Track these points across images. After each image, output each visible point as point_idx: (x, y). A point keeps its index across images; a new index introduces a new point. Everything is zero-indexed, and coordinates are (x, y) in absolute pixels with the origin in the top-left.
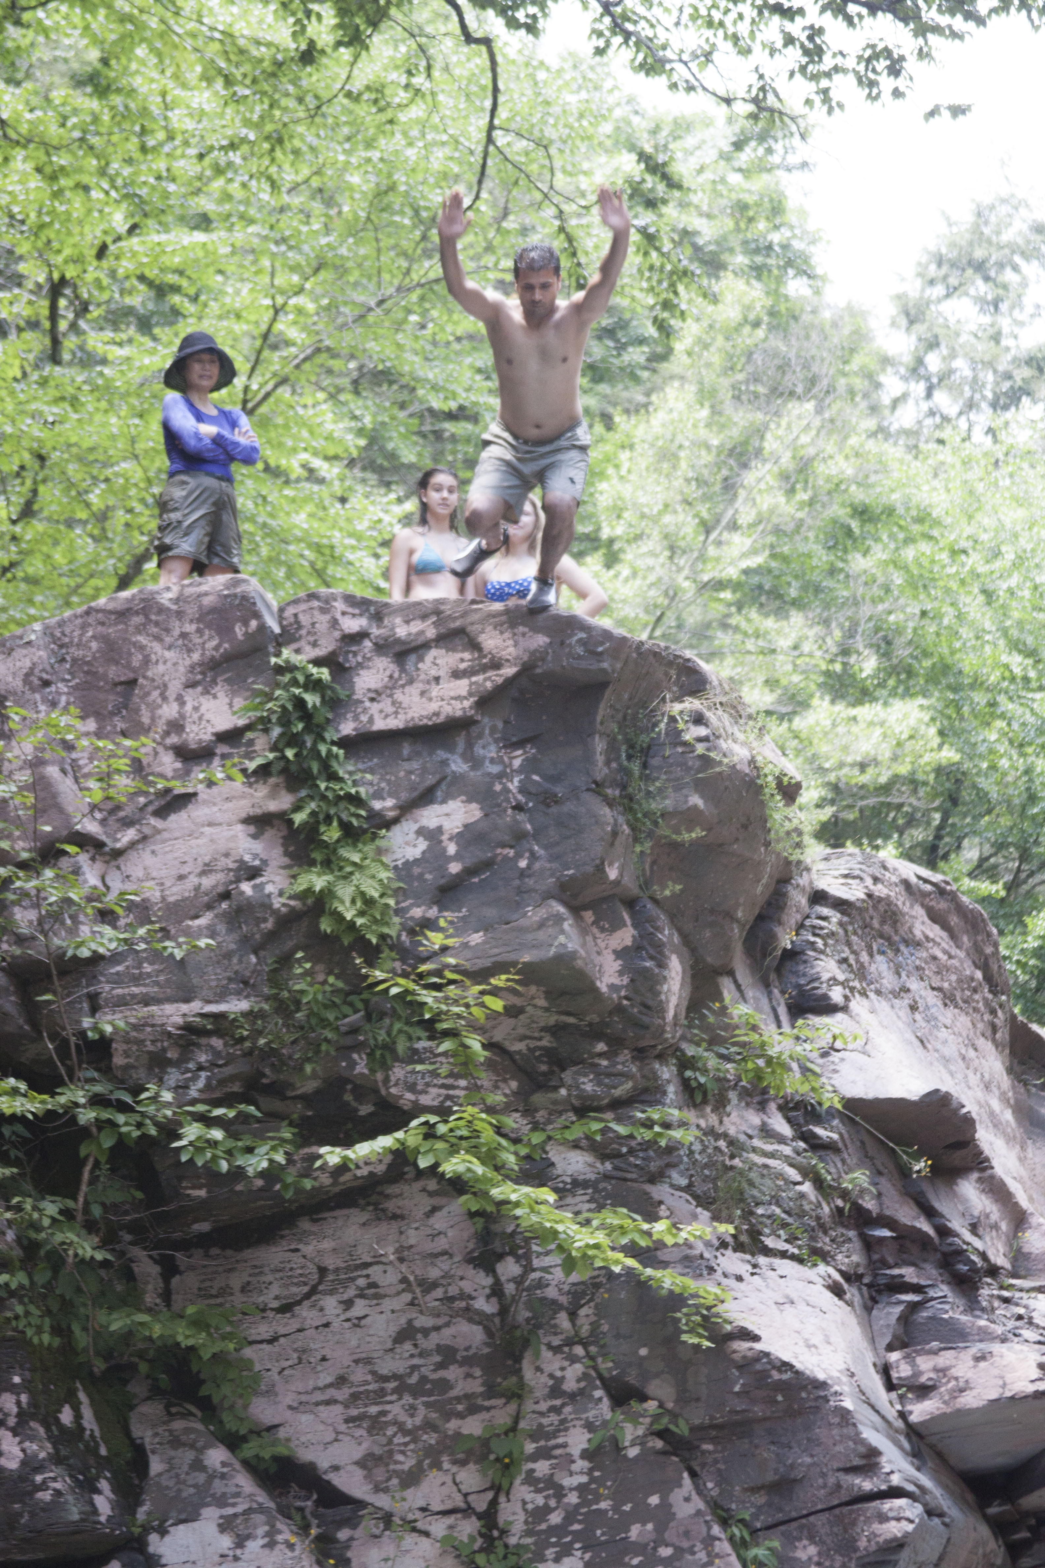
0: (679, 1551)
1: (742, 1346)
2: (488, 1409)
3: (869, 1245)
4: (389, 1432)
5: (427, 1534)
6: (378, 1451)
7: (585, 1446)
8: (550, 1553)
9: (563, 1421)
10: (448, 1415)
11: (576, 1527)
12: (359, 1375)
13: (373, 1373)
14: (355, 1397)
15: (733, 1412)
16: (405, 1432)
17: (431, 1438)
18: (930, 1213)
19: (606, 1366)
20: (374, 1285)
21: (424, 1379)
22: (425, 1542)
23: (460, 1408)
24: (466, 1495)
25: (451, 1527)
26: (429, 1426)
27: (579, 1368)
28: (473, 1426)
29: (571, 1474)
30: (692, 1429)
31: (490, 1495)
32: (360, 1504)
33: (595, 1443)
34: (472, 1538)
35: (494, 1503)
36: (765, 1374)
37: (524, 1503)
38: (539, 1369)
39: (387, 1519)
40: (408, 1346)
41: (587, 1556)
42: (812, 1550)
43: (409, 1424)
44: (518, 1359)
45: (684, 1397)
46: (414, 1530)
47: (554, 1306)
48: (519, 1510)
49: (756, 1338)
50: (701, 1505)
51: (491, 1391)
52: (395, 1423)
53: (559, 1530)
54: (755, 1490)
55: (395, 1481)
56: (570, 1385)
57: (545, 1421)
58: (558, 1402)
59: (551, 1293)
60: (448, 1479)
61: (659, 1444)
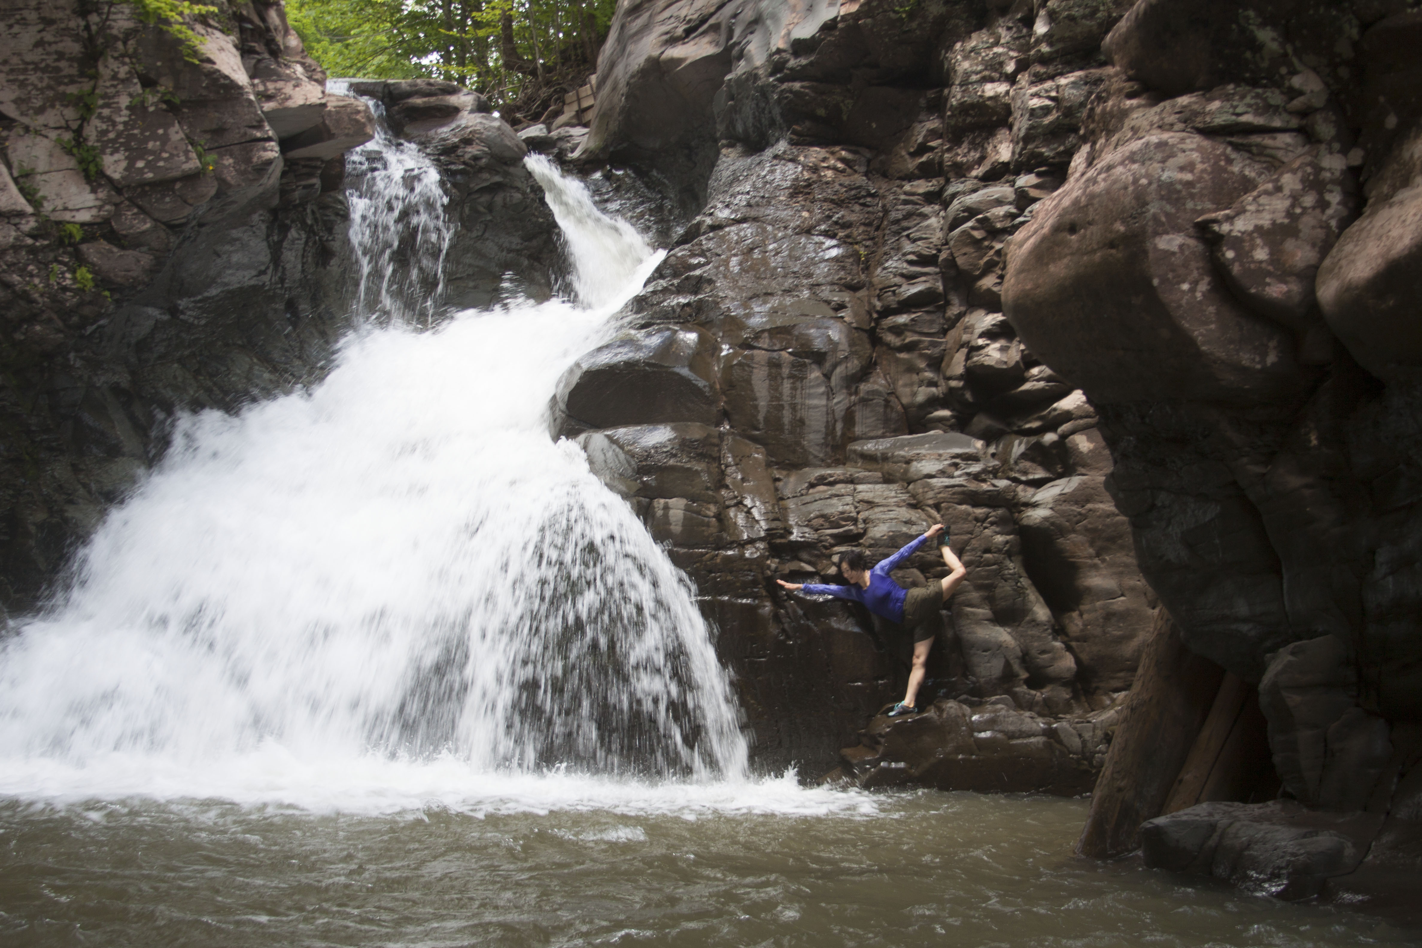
0: (172, 156)
1: (208, 66)
2: (80, 83)
3: (242, 31)
4: (30, 88)
5: (46, 137)
6: (23, 96)
7: (128, 104)
8: (108, 151)
9: (118, 92)
10: (60, 83)
11: (122, 140)
12: (15, 60)
13: (22, 60)
14: (12, 71)
15: (201, 95)
16: (38, 89)
17: (51, 93)
18: (263, 19)
19: (140, 68)
20: (24, 19)
21: (48, 66)
22: (46, 141)
23: (66, 80)
24: (67, 121)
25: (59, 135)
26: (49, 87)
27: (126, 68)
28: (72, 90)
29: (120, 116)
30: (182, 102)
31: (79, 122)
32: (13, 120)
33: (133, 104)
34: (69, 141)
35: (81, 127)
36: (217, 80)
37: (96, 127)
38: (106, 67)
39: (27, 129)
40: (40, 50)
41: (127, 154)
42: (231, 161)
43: (40, 85)
44: (96, 60)
45: (177, 87)
46: (41, 135)
47: (116, 38)
48: (94, 130)
49: (214, 63)
50: (183, 136)
51: (82, 74)
52: (32, 84)
53: (113, 141)
54: (205, 132)
55: (31, 112)
56: (122, 75)
57: (108, 91)
58: (115, 83)
59: (115, 32)
60: (59, 113)
61: (164, 106)
